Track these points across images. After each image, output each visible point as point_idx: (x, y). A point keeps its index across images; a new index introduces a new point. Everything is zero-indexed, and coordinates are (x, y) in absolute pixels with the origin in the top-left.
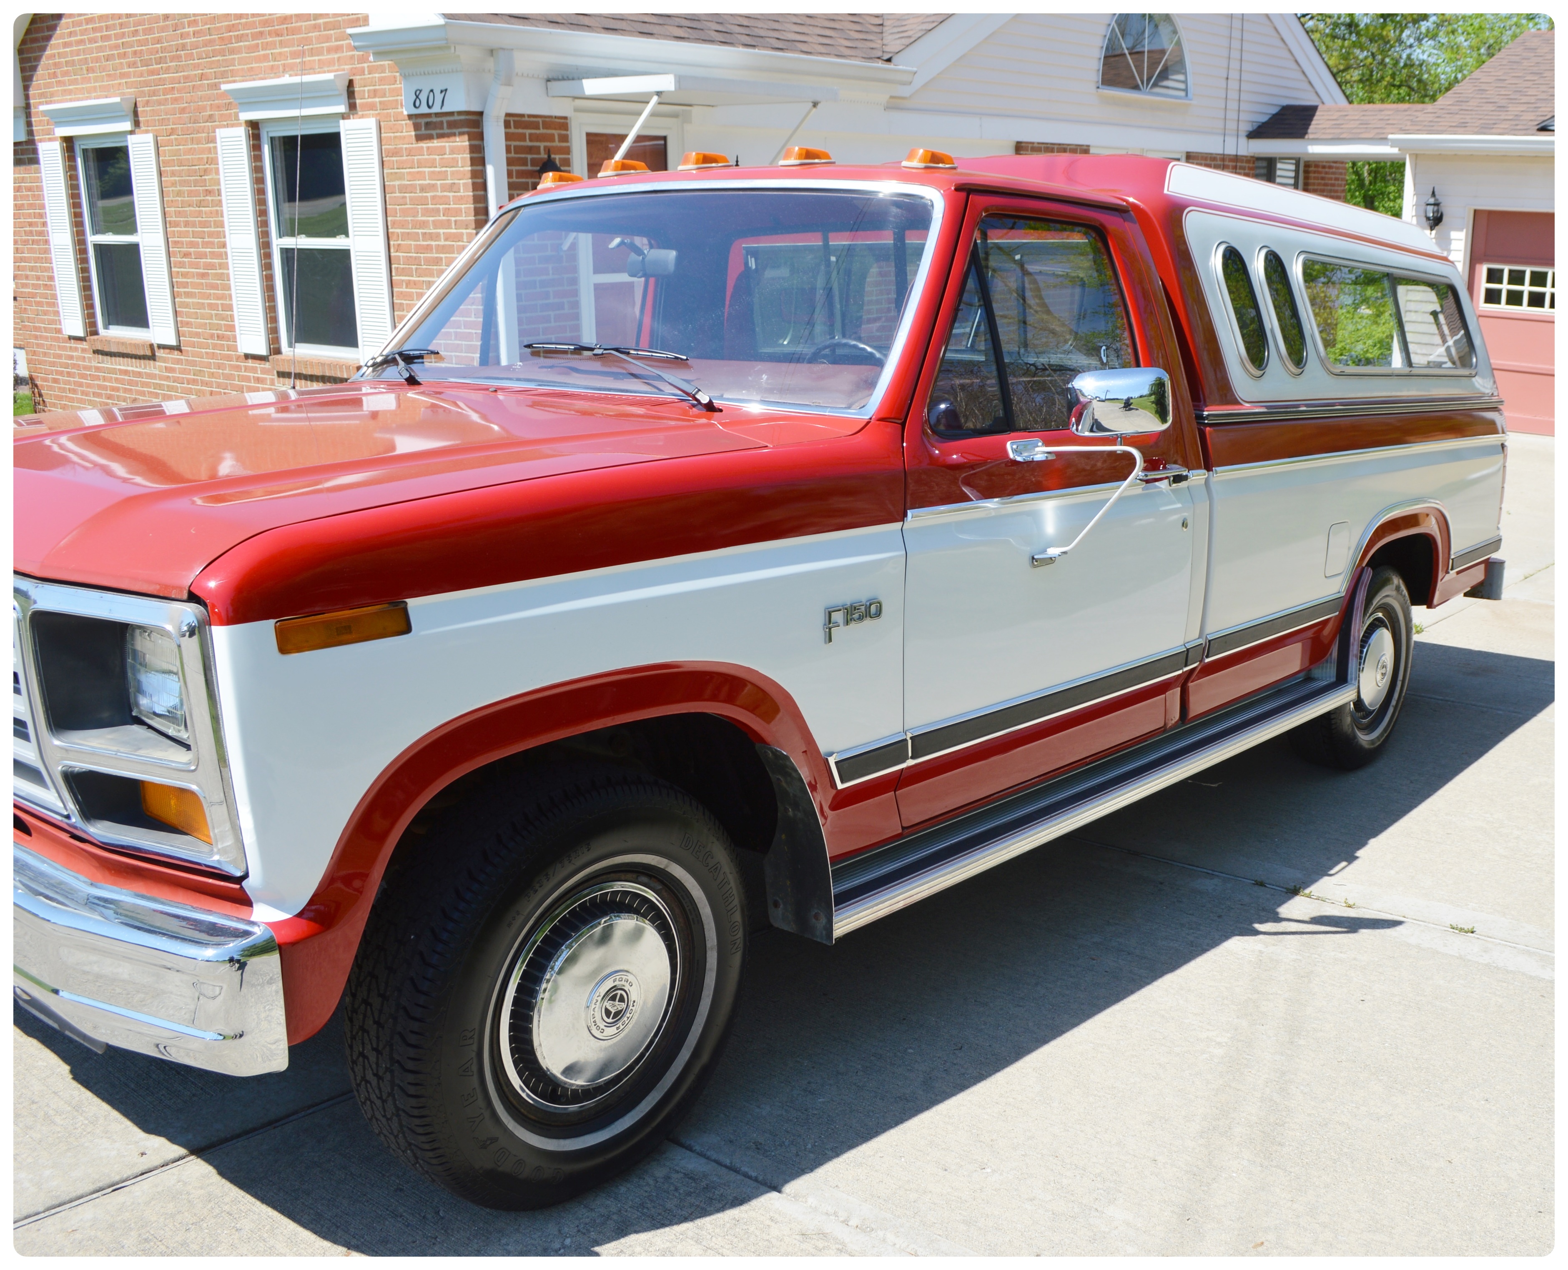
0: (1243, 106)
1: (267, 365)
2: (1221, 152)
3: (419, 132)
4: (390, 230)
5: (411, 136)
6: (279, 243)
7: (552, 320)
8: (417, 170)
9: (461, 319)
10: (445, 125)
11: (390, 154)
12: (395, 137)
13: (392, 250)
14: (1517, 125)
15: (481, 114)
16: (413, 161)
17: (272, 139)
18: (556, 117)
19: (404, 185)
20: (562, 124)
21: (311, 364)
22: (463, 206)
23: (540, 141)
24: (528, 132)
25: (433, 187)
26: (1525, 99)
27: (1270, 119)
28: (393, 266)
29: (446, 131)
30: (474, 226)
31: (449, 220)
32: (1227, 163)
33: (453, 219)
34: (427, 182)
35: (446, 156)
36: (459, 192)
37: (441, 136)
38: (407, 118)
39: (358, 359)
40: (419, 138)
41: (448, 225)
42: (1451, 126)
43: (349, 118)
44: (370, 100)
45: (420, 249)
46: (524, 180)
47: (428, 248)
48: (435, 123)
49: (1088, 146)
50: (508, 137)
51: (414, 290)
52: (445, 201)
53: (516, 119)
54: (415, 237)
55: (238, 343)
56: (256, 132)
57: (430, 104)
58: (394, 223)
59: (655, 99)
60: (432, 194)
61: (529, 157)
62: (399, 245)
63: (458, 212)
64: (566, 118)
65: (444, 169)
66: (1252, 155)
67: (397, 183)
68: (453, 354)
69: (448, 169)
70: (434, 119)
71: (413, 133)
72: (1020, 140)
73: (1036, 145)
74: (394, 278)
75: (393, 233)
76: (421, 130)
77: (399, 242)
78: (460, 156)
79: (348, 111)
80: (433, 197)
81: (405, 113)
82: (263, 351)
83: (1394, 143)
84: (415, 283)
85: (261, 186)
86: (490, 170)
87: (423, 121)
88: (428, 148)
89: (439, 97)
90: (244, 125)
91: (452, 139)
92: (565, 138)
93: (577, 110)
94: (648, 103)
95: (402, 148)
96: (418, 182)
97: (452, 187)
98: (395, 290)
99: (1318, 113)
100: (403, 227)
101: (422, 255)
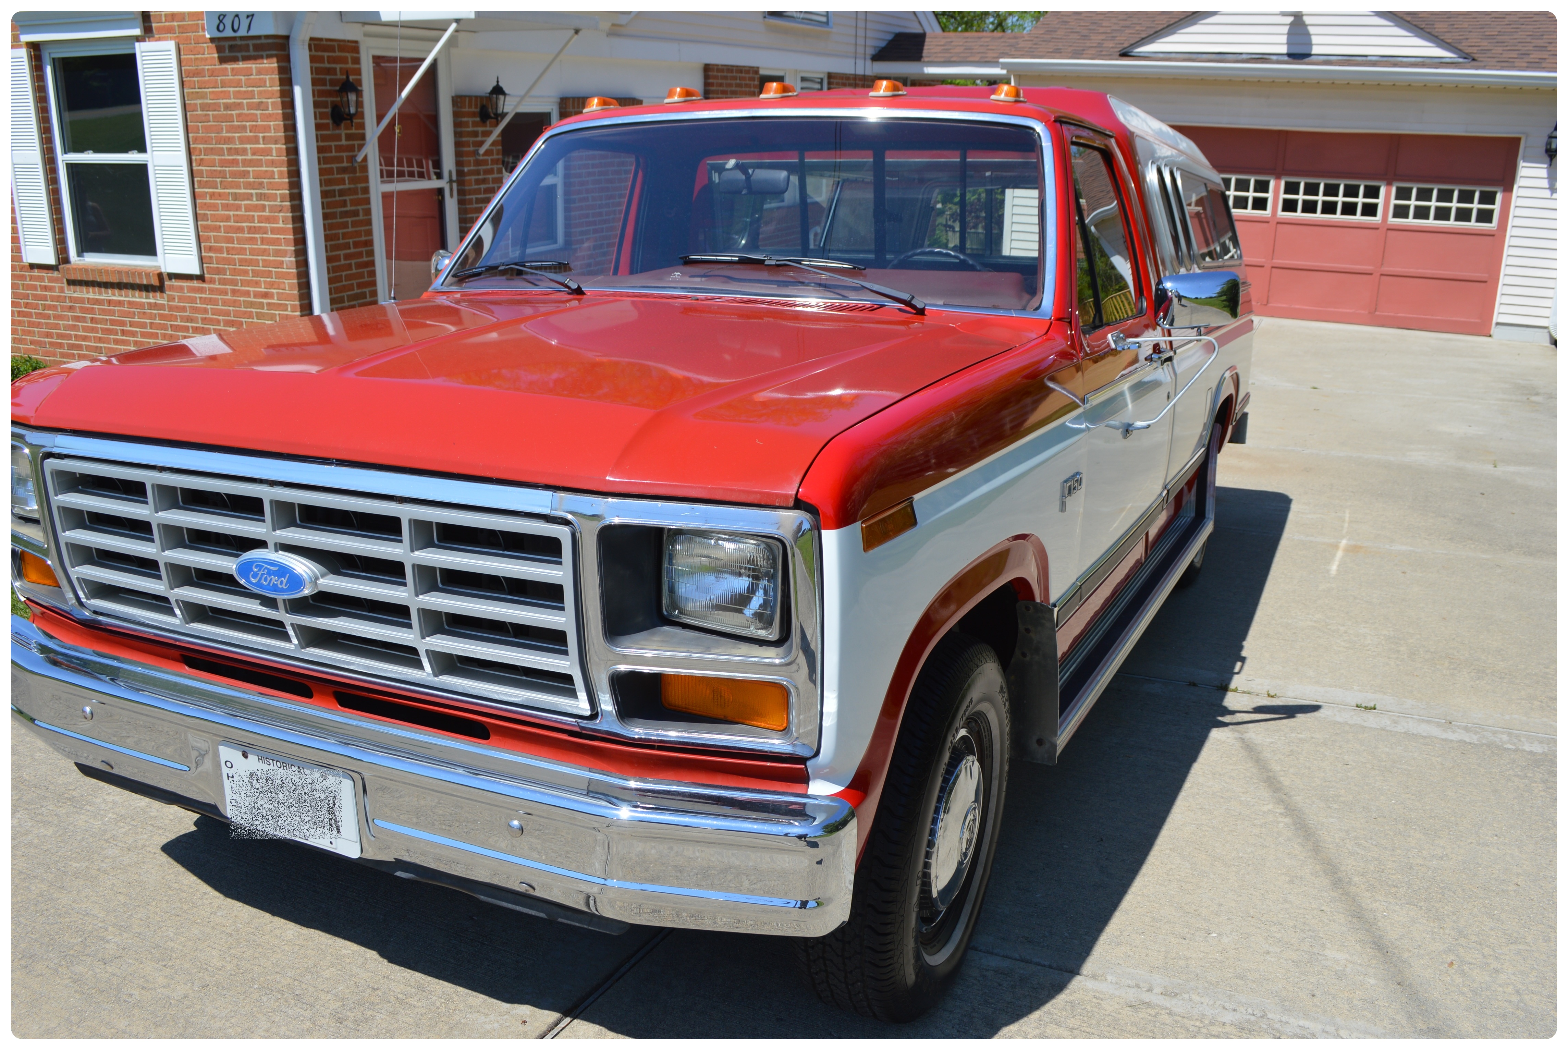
0: (869, 34)
1: (56, 274)
2: (853, 72)
3: (222, 55)
4: (192, 146)
5: (214, 58)
6: (63, 159)
7: (350, 226)
8: (220, 89)
9: (267, 225)
10: (251, 48)
11: (191, 75)
12: (196, 59)
13: (194, 164)
14: (1101, 51)
15: (287, 38)
16: (216, 81)
17: (54, 59)
18: (349, 41)
19: (207, 104)
20: (353, 47)
21: (107, 272)
22: (272, 123)
23: (337, 63)
24: (326, 54)
25: (239, 106)
26: (1102, 30)
27: (888, 44)
28: (196, 179)
29: (252, 53)
30: (284, 141)
31: (256, 136)
32: (858, 82)
33: (261, 135)
34: (232, 101)
35: (252, 77)
36: (267, 109)
37: (246, 59)
38: (209, 41)
39: (160, 267)
40: (222, 60)
41: (256, 140)
42: (1048, 52)
43: (145, 41)
44: (167, 24)
45: (223, 163)
46: (324, 99)
47: (235, 163)
48: (240, 46)
49: (758, 68)
50: (313, 59)
51: (219, 202)
52: (254, 118)
53: (316, 42)
54: (220, 152)
55: (23, 254)
56: (37, 53)
57: (236, 27)
58: (196, 140)
59: (454, 26)
60: (237, 112)
61: (328, 77)
62: (202, 160)
63: (267, 129)
64: (356, 42)
65: (250, 89)
66: (875, 75)
67: (199, 102)
68: (259, 258)
69: (255, 89)
70: (239, 42)
71: (216, 55)
72: (708, 62)
73: (720, 67)
74: (196, 190)
75: (194, 148)
76: (224, 52)
77: (202, 157)
78: (267, 77)
79: (143, 34)
80: (239, 115)
81: (208, 36)
82: (51, 260)
83: (1004, 66)
84: (220, 195)
85: (44, 105)
86: (298, 91)
87: (227, 44)
88: (233, 69)
89: (245, 23)
90: (24, 46)
91: (259, 61)
92: (357, 61)
93: (366, 35)
94: (446, 30)
95: (203, 69)
96: (222, 101)
97: (259, 106)
98: (198, 201)
99: (927, 40)
100: (206, 143)
101: (227, 169)
